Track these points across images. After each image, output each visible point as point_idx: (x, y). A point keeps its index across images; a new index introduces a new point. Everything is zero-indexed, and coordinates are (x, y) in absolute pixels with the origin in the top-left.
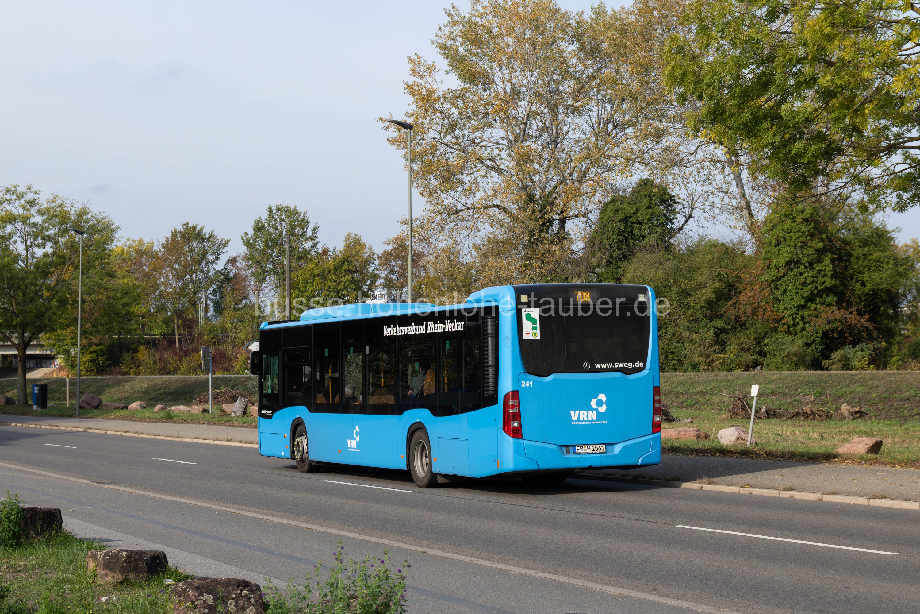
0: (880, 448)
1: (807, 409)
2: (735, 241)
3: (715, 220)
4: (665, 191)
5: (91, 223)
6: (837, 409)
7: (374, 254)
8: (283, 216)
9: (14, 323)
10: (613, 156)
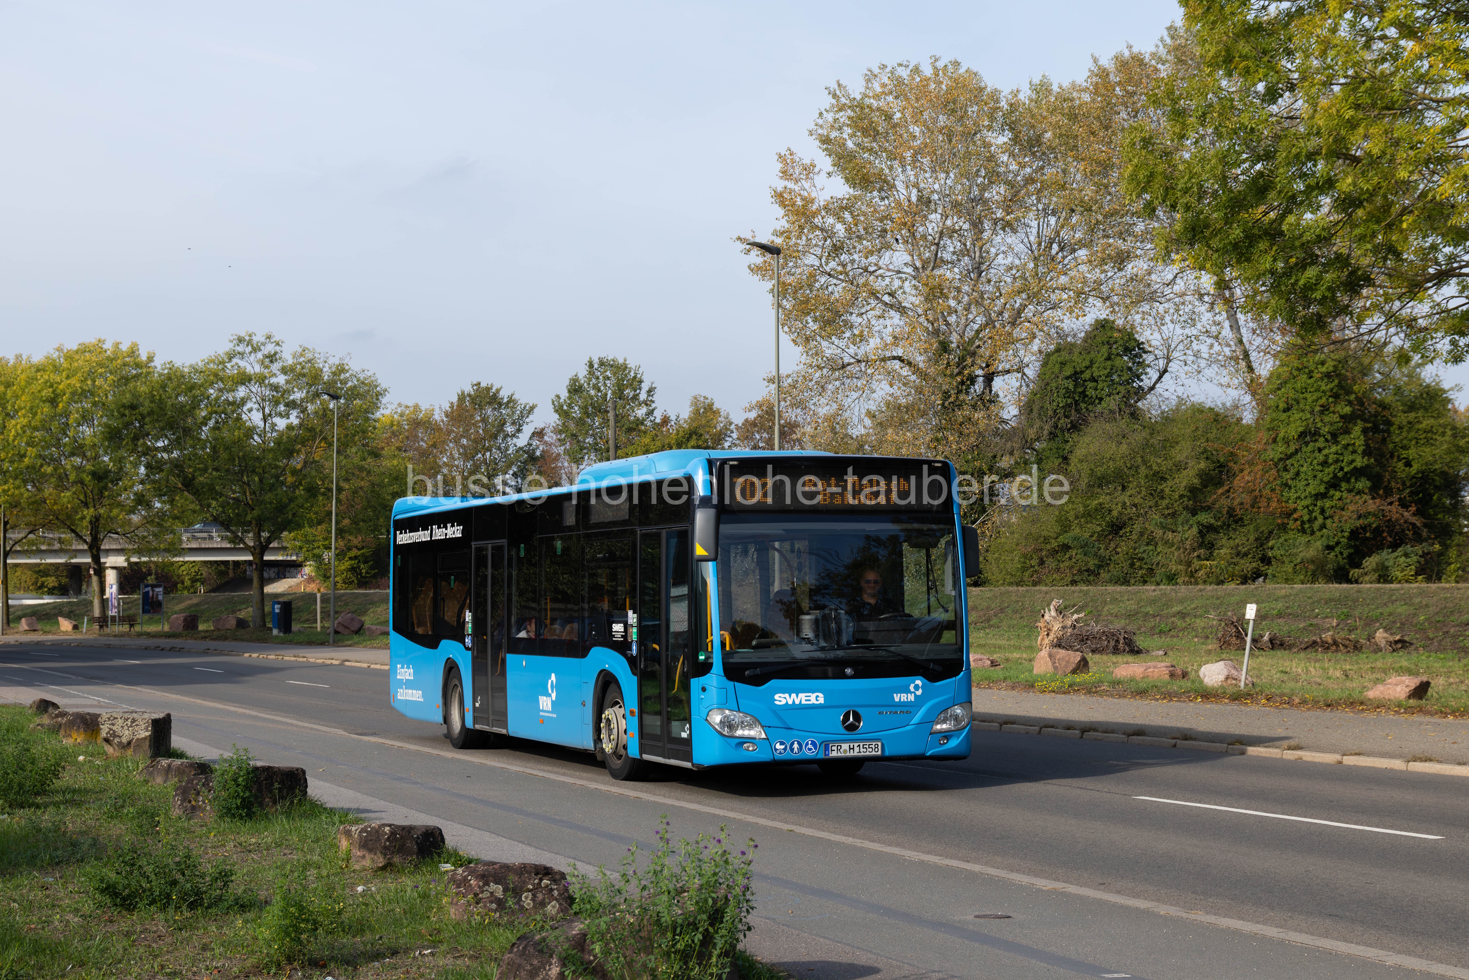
0: (1426, 691)
1: (1327, 636)
2: (1228, 404)
3: (1200, 376)
4: (1130, 336)
5: (350, 384)
6: (1370, 637)
7: (731, 424)
8: (608, 373)
9: (248, 518)
10: (1058, 288)
